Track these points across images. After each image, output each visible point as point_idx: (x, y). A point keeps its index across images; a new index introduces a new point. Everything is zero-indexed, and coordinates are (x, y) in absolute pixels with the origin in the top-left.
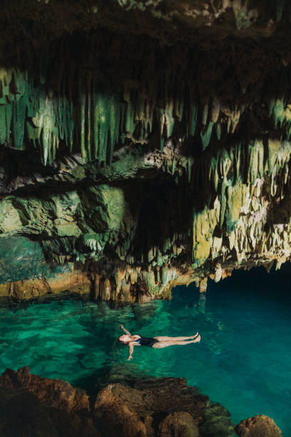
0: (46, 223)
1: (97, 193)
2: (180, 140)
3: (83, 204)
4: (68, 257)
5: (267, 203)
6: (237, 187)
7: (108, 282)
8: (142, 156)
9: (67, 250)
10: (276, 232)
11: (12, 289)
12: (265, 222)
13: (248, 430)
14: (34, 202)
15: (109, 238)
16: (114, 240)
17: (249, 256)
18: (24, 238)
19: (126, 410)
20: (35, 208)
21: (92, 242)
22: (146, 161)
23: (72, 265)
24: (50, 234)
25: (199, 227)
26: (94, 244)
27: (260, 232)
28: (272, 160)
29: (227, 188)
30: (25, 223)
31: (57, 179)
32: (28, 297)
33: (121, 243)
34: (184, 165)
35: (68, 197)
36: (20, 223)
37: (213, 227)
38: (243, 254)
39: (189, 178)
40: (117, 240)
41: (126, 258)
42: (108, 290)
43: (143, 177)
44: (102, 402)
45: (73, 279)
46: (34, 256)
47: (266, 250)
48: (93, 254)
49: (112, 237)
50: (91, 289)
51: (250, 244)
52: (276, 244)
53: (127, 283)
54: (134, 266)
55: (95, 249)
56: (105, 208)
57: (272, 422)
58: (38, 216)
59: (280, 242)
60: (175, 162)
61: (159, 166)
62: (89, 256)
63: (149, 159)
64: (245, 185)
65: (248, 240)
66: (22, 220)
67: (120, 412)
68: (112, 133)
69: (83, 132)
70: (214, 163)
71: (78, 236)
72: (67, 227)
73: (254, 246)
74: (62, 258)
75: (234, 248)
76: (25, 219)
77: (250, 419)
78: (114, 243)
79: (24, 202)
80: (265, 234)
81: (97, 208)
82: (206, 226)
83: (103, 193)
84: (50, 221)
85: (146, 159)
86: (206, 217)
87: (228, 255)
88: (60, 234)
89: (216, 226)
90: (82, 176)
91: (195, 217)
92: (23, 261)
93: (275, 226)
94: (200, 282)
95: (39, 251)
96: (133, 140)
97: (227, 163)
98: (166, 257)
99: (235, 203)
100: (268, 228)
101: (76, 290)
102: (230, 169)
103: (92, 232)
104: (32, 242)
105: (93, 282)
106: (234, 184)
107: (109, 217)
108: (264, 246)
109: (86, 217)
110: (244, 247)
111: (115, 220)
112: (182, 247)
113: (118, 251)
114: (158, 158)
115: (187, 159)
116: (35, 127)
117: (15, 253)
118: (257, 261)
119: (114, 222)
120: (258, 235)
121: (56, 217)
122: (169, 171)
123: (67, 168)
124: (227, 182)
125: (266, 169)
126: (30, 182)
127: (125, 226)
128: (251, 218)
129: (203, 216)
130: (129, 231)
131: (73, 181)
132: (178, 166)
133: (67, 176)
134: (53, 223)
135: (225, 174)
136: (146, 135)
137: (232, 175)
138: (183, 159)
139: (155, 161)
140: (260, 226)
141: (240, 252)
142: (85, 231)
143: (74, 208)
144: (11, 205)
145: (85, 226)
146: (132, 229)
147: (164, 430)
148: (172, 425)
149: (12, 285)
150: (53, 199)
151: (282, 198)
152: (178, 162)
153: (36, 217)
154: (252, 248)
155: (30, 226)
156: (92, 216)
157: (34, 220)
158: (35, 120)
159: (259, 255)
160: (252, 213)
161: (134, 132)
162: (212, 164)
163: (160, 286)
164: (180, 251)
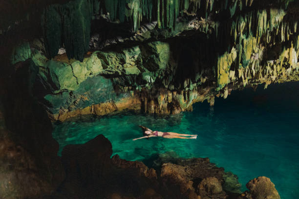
0: (118, 67)
1: (153, 46)
2: (216, 12)
3: (142, 54)
4: (130, 88)
5: (263, 48)
6: (249, 39)
7: (153, 102)
8: (187, 22)
9: (130, 83)
10: (268, 65)
11: (93, 109)
12: (261, 59)
13: (254, 185)
14: (112, 54)
15: (159, 74)
16: (162, 75)
17: (250, 81)
18: (102, 77)
19: (179, 177)
20: (111, 58)
21: (148, 77)
22: (190, 26)
23: (132, 93)
24: (120, 74)
25: (221, 65)
26: (149, 79)
27: (258, 66)
28: (273, 21)
29: (243, 40)
30: (104, 67)
31: (132, 39)
32: (103, 114)
33: (166, 77)
34: (214, 27)
35: (133, 50)
36: (102, 68)
37: (230, 64)
38: (247, 80)
39: (217, 35)
40: (164, 75)
41: (169, 86)
42: (153, 107)
43: (185, 35)
44: (164, 173)
45: (131, 102)
46: (108, 88)
47: (262, 77)
48: (147, 85)
49: (160, 73)
50: (141, 107)
51: (252, 74)
52: (269, 72)
53: (166, 102)
54: (172, 91)
55: (149, 81)
56: (157, 56)
57: (269, 180)
58: (113, 62)
59: (271, 72)
60: (208, 25)
61: (197, 28)
62: (145, 86)
63: (191, 24)
64: (254, 38)
65: (251, 72)
66: (103, 65)
67: (176, 178)
68: (176, 10)
69: (159, 11)
70: (234, 25)
71: (138, 74)
72: (131, 69)
73: (254, 75)
74: (126, 88)
75: (241, 77)
76: (106, 65)
77: (255, 179)
78: (162, 77)
79: (106, 54)
80: (261, 67)
81: (152, 56)
82: (226, 64)
83: (157, 46)
84: (120, 66)
85: (190, 24)
86: (226, 58)
87: (237, 81)
88: (127, 74)
89: (232, 64)
90: (149, 36)
91: (219, 58)
92: (101, 91)
93: (268, 62)
94: (210, 99)
95: (111, 84)
96: (188, 13)
97: (243, 25)
98: (195, 85)
99: (248, 49)
100: (263, 63)
101: (132, 108)
102: (245, 28)
103: (147, 71)
104: (106, 79)
105: (143, 103)
106: (247, 37)
107: (160, 61)
108: (261, 74)
109: (144, 62)
110: (247, 76)
111: (164, 63)
112: (206, 78)
113: (164, 82)
114: (197, 23)
115: (215, 23)
116: (129, 9)
117: (97, 86)
118: (252, 84)
119: (162, 64)
120: (257, 68)
121: (125, 63)
122: (203, 31)
123: (140, 33)
124: (242, 37)
125: (268, 27)
126: (114, 42)
127: (170, 66)
128: (253, 58)
129: (224, 58)
130: (172, 69)
131: (142, 40)
132: (209, 27)
133: (139, 37)
134: (123, 67)
135: (242, 31)
136: (196, 10)
137: (246, 32)
138: (213, 23)
139: (195, 25)
140: (258, 62)
141: (245, 79)
142: (142, 71)
143: (136, 56)
144: (96, 57)
145: (142, 67)
146: (174, 68)
147: (201, 188)
148: (206, 185)
149: (93, 107)
150: (124, 51)
151: (274, 44)
152: (210, 25)
153: (112, 63)
154: (252, 76)
155: (108, 69)
156: (148, 61)
157: (111, 65)
158: (129, 5)
159: (257, 80)
160: (254, 54)
161: (189, 8)
162: (233, 26)
163: (187, 103)
164: (205, 80)
